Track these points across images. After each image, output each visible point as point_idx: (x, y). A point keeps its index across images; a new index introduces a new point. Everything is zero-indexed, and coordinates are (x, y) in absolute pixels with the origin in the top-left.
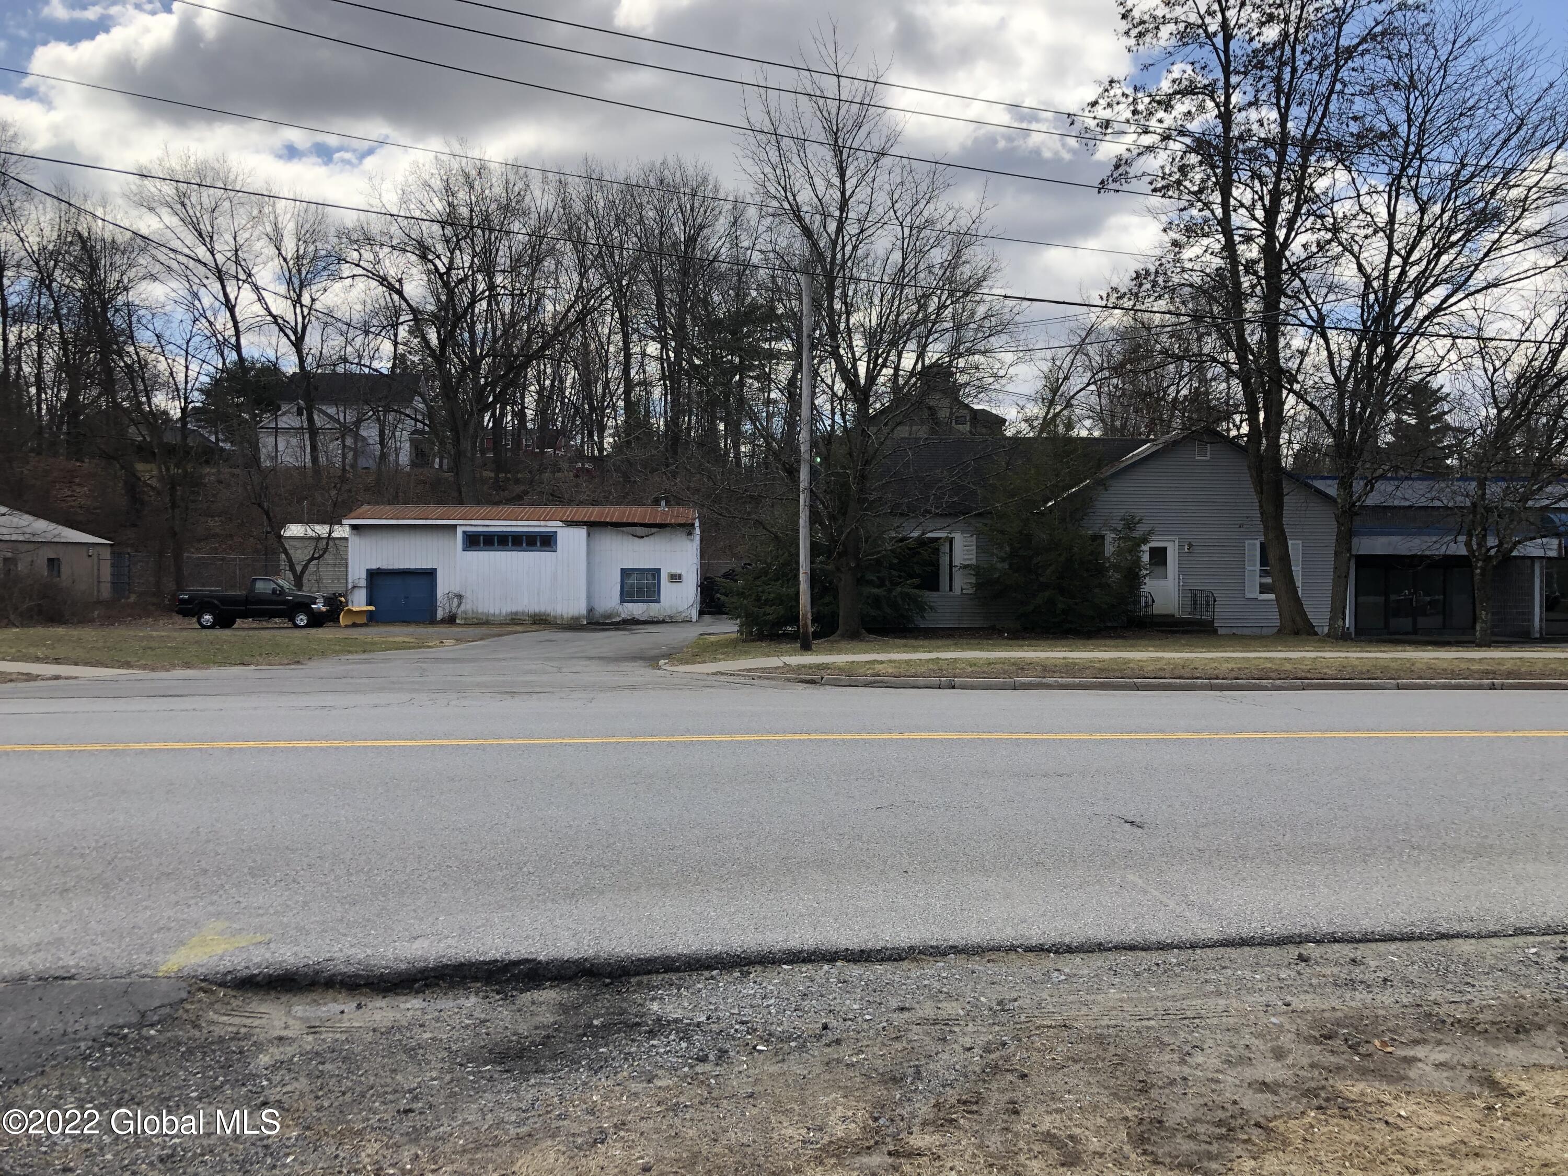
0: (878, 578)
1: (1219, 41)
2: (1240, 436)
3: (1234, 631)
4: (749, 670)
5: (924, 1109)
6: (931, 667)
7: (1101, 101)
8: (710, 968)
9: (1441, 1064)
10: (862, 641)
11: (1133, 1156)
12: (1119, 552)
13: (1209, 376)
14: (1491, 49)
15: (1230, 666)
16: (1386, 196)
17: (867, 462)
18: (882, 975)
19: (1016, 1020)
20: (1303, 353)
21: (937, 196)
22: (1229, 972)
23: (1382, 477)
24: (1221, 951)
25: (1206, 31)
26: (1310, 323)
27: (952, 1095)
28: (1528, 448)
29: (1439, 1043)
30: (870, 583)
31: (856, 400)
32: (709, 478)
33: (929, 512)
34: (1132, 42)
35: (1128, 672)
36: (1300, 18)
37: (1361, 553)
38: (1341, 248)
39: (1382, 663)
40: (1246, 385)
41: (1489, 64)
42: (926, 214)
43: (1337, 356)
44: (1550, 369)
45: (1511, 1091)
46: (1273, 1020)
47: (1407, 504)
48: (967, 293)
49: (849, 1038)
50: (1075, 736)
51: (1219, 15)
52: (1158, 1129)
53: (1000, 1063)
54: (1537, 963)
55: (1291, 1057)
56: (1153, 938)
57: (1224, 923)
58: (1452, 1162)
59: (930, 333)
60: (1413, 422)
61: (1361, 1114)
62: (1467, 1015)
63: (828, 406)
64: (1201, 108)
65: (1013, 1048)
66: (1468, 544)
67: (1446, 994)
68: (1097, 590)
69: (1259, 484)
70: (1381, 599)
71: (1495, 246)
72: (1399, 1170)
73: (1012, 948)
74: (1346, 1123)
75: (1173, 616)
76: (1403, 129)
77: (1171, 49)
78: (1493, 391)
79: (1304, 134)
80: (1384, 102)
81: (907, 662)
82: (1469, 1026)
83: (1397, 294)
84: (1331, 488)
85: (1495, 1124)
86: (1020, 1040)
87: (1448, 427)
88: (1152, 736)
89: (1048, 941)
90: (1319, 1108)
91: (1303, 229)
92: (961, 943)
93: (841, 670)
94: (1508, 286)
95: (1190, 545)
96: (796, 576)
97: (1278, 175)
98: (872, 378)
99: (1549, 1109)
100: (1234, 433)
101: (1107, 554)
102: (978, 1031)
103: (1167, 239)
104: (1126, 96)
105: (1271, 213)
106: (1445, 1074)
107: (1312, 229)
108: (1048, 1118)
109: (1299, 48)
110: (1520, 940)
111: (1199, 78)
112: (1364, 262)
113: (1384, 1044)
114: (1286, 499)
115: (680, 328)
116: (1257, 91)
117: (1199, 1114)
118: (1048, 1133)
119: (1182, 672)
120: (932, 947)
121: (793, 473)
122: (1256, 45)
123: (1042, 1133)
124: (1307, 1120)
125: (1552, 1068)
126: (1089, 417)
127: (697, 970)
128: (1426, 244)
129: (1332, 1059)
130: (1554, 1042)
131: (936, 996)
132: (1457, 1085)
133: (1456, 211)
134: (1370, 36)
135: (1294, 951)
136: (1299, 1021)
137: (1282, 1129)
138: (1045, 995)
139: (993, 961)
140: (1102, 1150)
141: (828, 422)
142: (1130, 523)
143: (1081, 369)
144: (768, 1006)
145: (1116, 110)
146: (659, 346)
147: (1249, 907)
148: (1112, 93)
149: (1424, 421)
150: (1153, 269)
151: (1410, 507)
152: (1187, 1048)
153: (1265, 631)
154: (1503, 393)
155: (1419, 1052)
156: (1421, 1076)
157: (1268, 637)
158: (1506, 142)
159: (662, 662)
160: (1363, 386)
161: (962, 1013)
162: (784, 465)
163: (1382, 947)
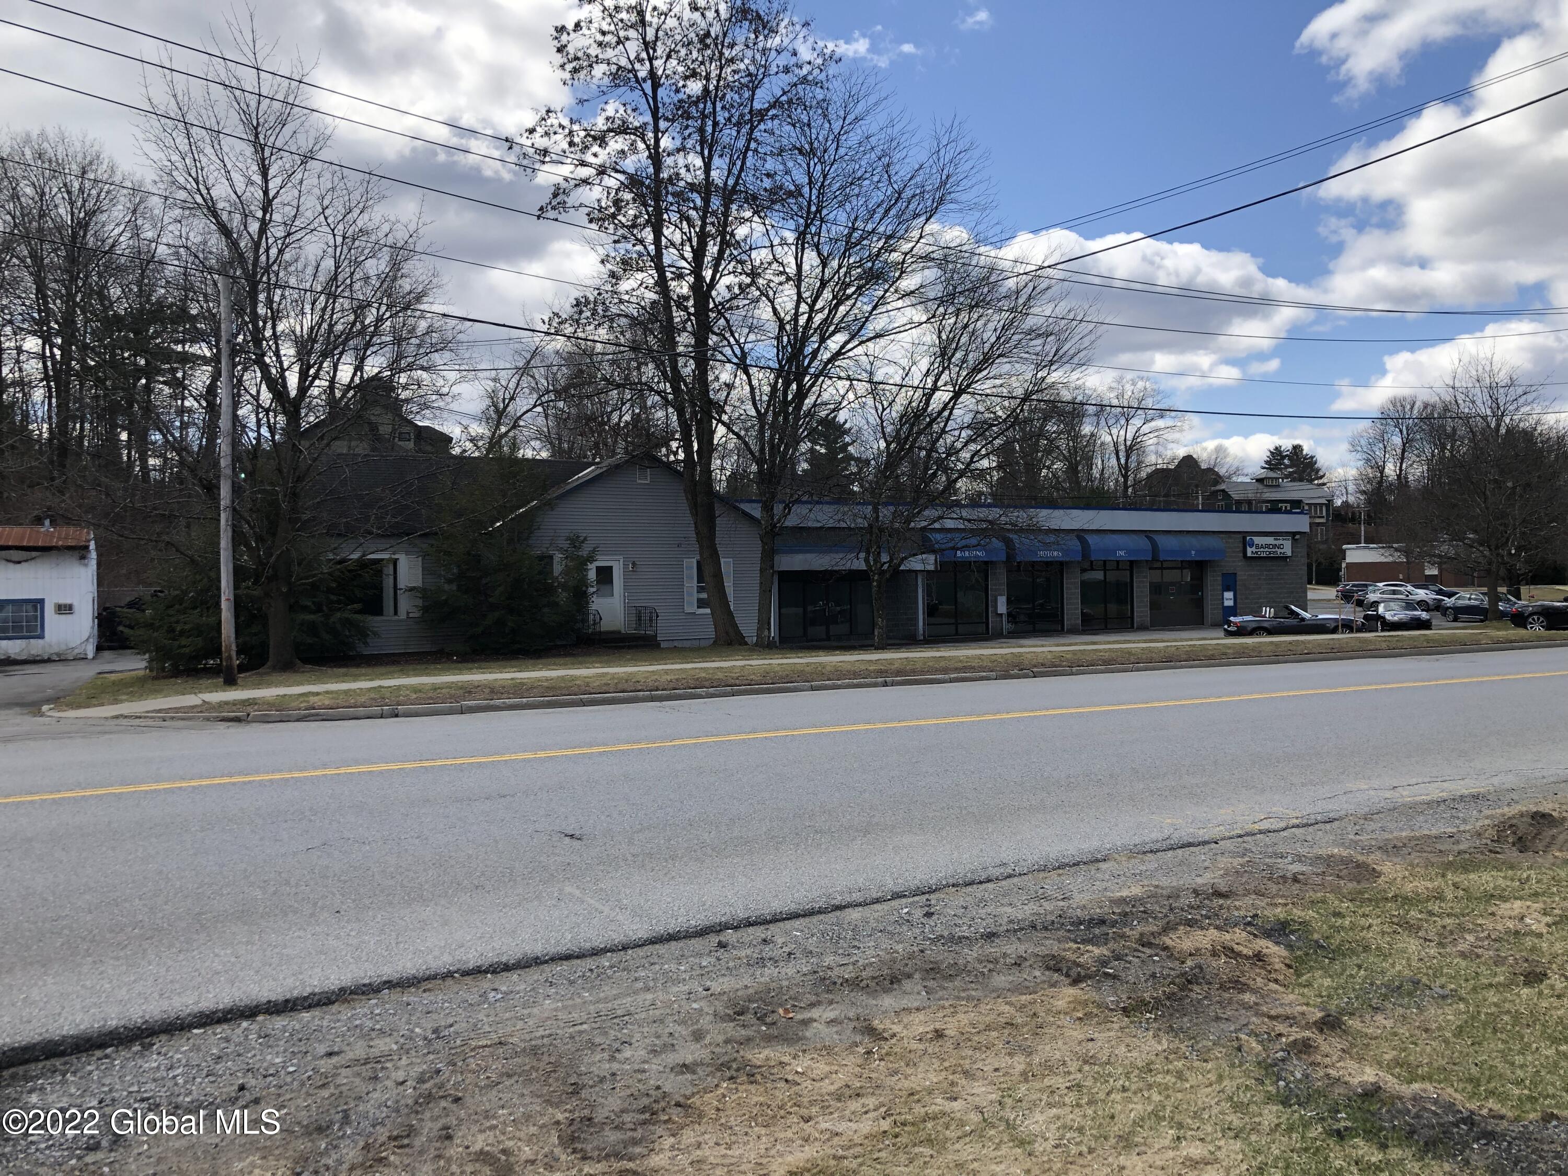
0: (314, 603)
1: (648, 86)
2: (677, 461)
3: (676, 644)
4: (160, 711)
5: (351, 1154)
6: (373, 695)
7: (538, 129)
8: (102, 1046)
9: (832, 1021)
10: (296, 672)
11: (563, 1157)
12: (567, 572)
13: (649, 403)
14: (874, 128)
15: (669, 678)
16: (793, 248)
17: (299, 479)
18: (309, 1022)
19: (452, 1045)
20: (730, 386)
21: (372, 206)
22: (657, 967)
23: (798, 501)
24: (649, 949)
25: (636, 76)
26: (735, 360)
27: (382, 1134)
28: (912, 476)
29: (831, 1002)
30: (305, 609)
31: (285, 413)
32: (107, 495)
33: (370, 533)
34: (567, 76)
35: (575, 689)
36: (719, 76)
37: (781, 569)
38: (758, 293)
39: (799, 668)
40: (681, 415)
41: (873, 141)
42: (360, 223)
43: (757, 391)
44: (925, 410)
45: (885, 1035)
46: (695, 1006)
47: (819, 525)
48: (406, 309)
49: (269, 1094)
50: (521, 756)
51: (647, 63)
52: (588, 1126)
53: (434, 1091)
54: (908, 921)
55: (708, 1037)
56: (588, 945)
57: (654, 922)
58: (839, 1105)
59: (368, 345)
60: (823, 451)
61: (766, 1077)
62: (853, 975)
63: (253, 418)
64: (633, 148)
65: (447, 1074)
66: (867, 560)
67: (837, 958)
68: (546, 610)
69: (694, 507)
70: (800, 610)
71: (881, 301)
72: (795, 1120)
73: (449, 975)
74: (752, 1088)
75: (619, 632)
76: (806, 190)
77: (605, 89)
78: (883, 427)
79: (726, 184)
80: (790, 164)
81: (346, 692)
82: (855, 984)
83: (805, 339)
84: (756, 511)
85: (873, 1066)
86: (455, 1065)
87: (850, 457)
88: (595, 750)
89: (484, 962)
90: (731, 1078)
91: (726, 272)
92: (395, 976)
93: (270, 704)
94: (892, 337)
95: (634, 564)
96: (218, 604)
97: (703, 219)
98: (303, 389)
99: (914, 1045)
100: (672, 458)
101: (556, 573)
102: (411, 1063)
103: (604, 270)
104: (564, 128)
105: (699, 254)
106: (835, 1029)
107: (734, 272)
108: (481, 1138)
109: (719, 105)
110: (894, 903)
111: (631, 119)
112: (778, 307)
113: (787, 1011)
114: (718, 521)
115: (68, 323)
116: (684, 139)
117: (626, 1105)
118: (482, 1152)
119: (626, 686)
120: (364, 985)
121: (212, 489)
122: (681, 96)
123: (476, 1153)
124: (720, 1091)
125: (918, 1009)
126: (537, 439)
127: (86, 1050)
128: (827, 295)
129: (743, 1032)
130: (920, 987)
131: (367, 1035)
132: (844, 1037)
133: (850, 268)
134: (776, 104)
135: (714, 939)
136: (717, 1003)
137: (698, 1103)
138: (481, 1016)
139: (429, 990)
140: (533, 1158)
141: (252, 435)
142: (576, 542)
143: (527, 391)
144: (174, 1077)
145: (552, 141)
146: (40, 341)
147: (677, 903)
148: (549, 122)
149: (832, 452)
150: (592, 299)
151: (821, 528)
152: (616, 1045)
153: (703, 643)
154: (889, 429)
155: (815, 1013)
156: (815, 1035)
157: (704, 648)
158: (887, 211)
159: (45, 708)
160: (781, 419)
161: (395, 1047)
162: (200, 480)
163: (788, 924)
